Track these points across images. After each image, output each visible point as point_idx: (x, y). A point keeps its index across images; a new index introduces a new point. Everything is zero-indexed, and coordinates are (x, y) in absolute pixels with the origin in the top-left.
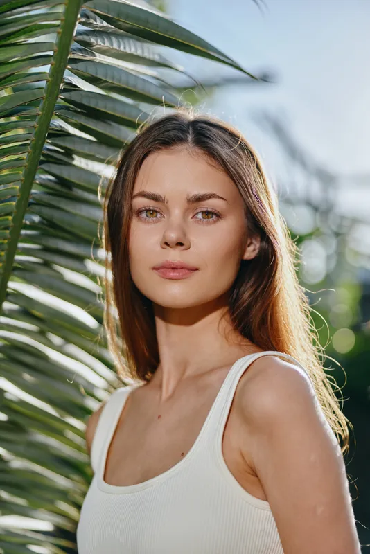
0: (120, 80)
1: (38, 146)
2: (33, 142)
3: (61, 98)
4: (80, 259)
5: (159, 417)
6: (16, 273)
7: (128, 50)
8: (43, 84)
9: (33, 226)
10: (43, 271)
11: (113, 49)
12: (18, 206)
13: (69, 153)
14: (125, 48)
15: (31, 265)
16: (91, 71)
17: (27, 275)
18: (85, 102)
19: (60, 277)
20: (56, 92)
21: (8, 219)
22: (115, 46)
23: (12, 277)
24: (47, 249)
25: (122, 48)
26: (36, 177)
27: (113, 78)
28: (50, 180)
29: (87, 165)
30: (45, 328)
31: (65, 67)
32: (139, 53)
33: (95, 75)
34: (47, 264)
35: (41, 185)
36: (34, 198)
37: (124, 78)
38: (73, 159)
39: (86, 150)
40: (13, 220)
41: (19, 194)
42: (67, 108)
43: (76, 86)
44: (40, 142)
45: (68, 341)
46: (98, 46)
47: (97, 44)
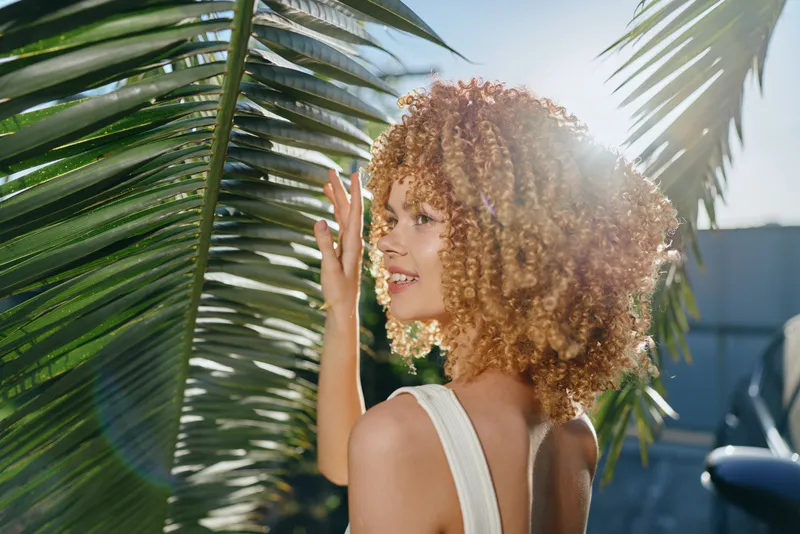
0: (320, 57)
1: (225, 132)
2: (218, 128)
3: (247, 75)
8: (223, 56)
9: (228, 217)
11: (312, 17)
13: (265, 140)
14: (326, 18)
16: (284, 42)
18: (279, 80)
20: (240, 66)
22: (314, 14)
25: (322, 18)
27: (312, 53)
29: (287, 151)
31: (250, 34)
32: (342, 26)
33: (288, 47)
37: (324, 53)
38: (271, 145)
43: (268, 61)
44: (226, 127)
46: (293, 12)
47: (291, 8)
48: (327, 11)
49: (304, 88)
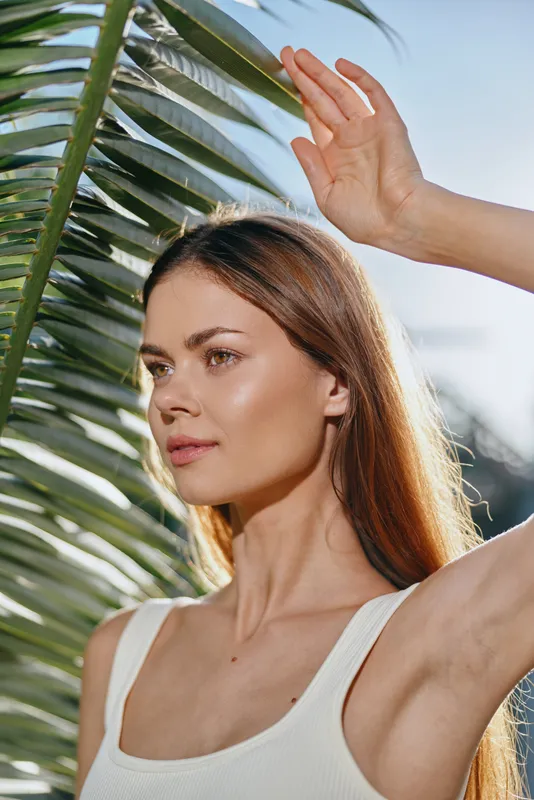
0: (190, 129)
1: (57, 223)
2: (50, 214)
3: (97, 145)
4: (111, 407)
5: (234, 660)
6: (12, 424)
7: (204, 85)
9: (43, 351)
10: (55, 423)
11: (183, 76)
12: (19, 318)
13: (105, 240)
14: (200, 80)
15: (38, 413)
16: (148, 104)
17: (30, 428)
18: (135, 157)
19: (81, 433)
20: (91, 131)
21: (3, 339)
22: (186, 72)
23: (6, 430)
24: (61, 390)
25: (196, 80)
26: (51, 273)
27: (180, 124)
28: (72, 281)
29: (131, 262)
30: (52, 508)
32: (220, 94)
33: (153, 113)
34: (60, 413)
35: (58, 287)
36: (46, 307)
37: (196, 127)
38: (111, 251)
39: (132, 236)
40: (12, 341)
41: (22, 297)
42: (106, 166)
43: (122, 130)
44: (60, 216)
45: (84, 526)
46: (161, 67)
47: (160, 62)
48: (202, 72)
49: (166, 171)
